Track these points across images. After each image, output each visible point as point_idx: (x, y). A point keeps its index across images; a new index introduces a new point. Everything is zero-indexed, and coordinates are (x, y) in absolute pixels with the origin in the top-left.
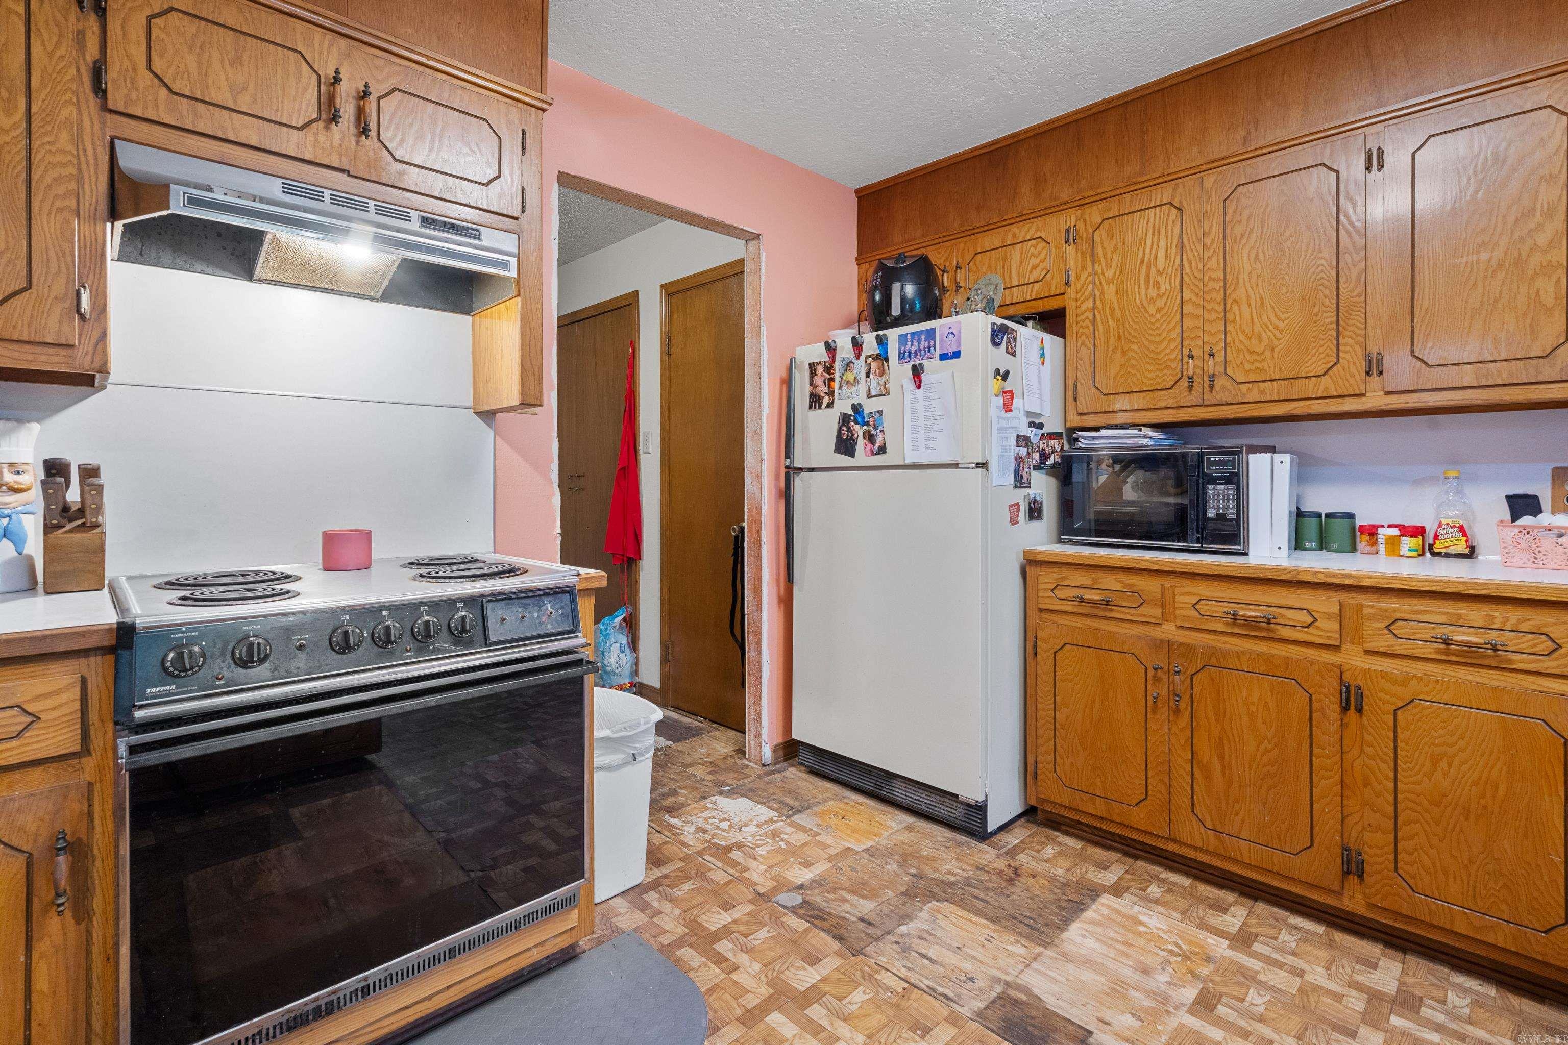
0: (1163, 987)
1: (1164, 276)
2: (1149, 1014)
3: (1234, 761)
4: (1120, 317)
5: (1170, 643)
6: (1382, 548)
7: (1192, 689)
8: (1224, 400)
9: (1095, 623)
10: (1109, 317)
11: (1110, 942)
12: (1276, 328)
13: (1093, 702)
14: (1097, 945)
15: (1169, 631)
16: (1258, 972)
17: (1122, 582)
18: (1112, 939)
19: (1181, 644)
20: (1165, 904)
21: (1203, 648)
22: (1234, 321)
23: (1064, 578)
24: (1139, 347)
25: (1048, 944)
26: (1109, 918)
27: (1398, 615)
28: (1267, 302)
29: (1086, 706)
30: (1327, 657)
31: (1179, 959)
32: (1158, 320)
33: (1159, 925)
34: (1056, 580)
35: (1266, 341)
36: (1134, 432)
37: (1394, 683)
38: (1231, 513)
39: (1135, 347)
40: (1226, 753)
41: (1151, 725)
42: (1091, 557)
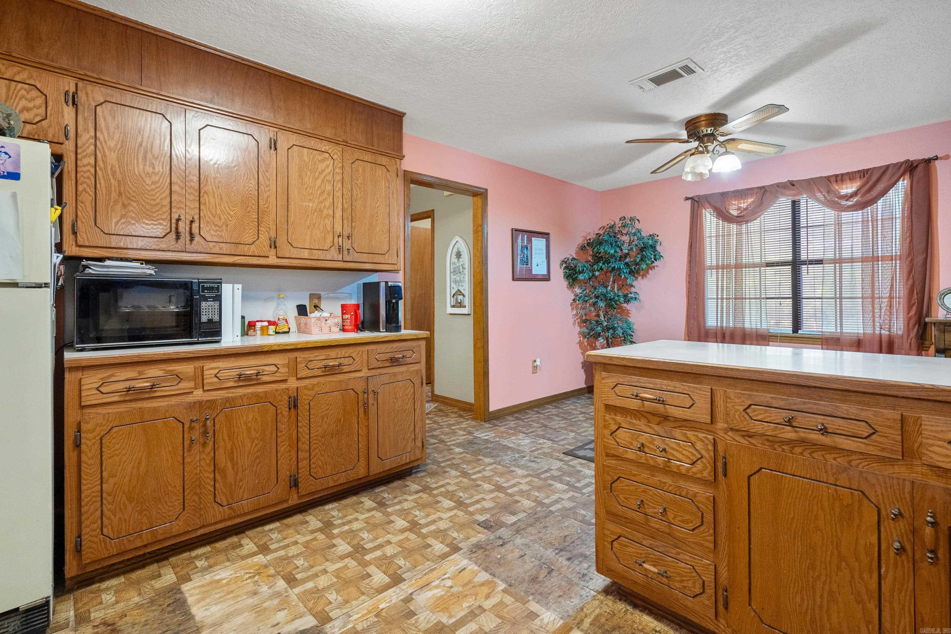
0: (270, 591)
1: (158, 161)
2: (283, 604)
3: (239, 460)
4: (120, 179)
5: (200, 403)
6: (259, 332)
7: (214, 426)
8: (199, 250)
9: (139, 405)
10: (111, 176)
11: (222, 599)
12: (229, 214)
13: (140, 463)
14: (219, 607)
15: (198, 395)
16: (286, 555)
17: (165, 370)
18: (220, 598)
19: (207, 401)
20: (215, 564)
21: (221, 399)
22: (205, 204)
23: (110, 376)
24: (138, 205)
25: (198, 630)
26: (204, 592)
27: (310, 359)
28: (224, 198)
29: (133, 468)
30: (283, 386)
31: (257, 577)
32: (152, 190)
33: (229, 574)
34: (102, 379)
35: (223, 220)
36: (138, 264)
37: (309, 390)
38: (216, 318)
39: (135, 205)
40: (235, 456)
41: (187, 460)
42: (138, 356)
